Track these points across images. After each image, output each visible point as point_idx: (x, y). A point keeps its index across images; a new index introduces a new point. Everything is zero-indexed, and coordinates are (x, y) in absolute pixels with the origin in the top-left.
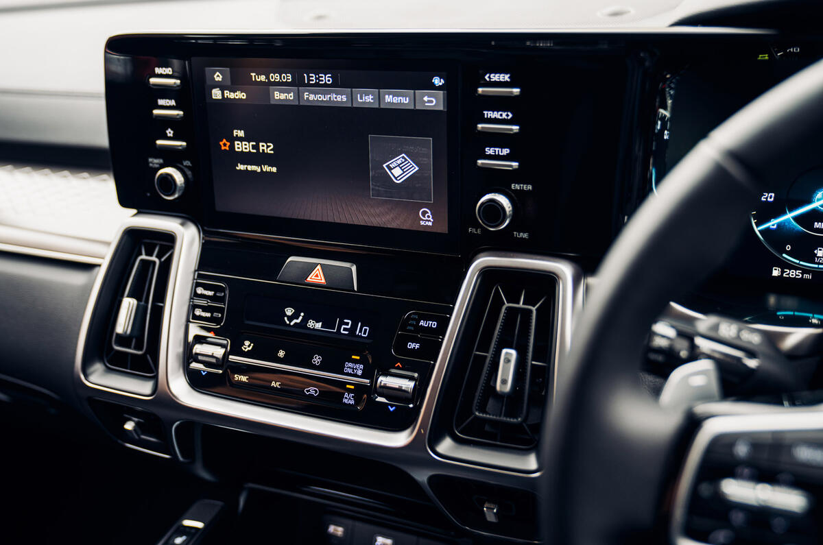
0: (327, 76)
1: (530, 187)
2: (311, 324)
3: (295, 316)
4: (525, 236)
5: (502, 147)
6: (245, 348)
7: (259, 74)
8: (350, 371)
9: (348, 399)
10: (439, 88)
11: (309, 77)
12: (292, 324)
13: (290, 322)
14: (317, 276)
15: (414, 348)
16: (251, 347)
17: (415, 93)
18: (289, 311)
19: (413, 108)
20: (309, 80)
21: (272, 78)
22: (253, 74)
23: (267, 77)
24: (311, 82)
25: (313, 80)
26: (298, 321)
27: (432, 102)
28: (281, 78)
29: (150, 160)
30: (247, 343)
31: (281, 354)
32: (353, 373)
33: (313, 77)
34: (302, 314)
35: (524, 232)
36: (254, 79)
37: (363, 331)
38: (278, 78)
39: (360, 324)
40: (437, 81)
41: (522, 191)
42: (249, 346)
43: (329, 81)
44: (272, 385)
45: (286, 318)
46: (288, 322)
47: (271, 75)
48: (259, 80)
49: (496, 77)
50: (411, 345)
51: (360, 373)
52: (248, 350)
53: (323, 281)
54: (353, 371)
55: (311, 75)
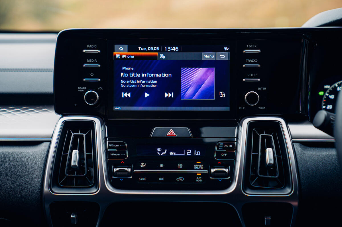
0: (176, 48)
1: (265, 88)
2: (171, 153)
3: (163, 151)
4: (264, 108)
5: (254, 73)
6: (142, 166)
7: (142, 47)
8: (197, 168)
9: (199, 180)
10: (227, 51)
11: (167, 48)
12: (162, 154)
13: (161, 154)
14: (171, 133)
15: (225, 155)
16: (145, 165)
17: (216, 53)
18: (159, 150)
19: (215, 59)
20: (167, 49)
21: (149, 49)
22: (140, 48)
23: (147, 49)
24: (168, 50)
25: (169, 50)
26: (165, 153)
27: (223, 57)
28: (153, 49)
29: (79, 88)
30: (142, 164)
31: (162, 166)
32: (199, 169)
33: (169, 48)
34: (166, 150)
35: (263, 107)
36: (140, 50)
37: (197, 153)
38: (152, 49)
39: (195, 151)
40: (226, 49)
41: (262, 90)
42: (144, 165)
43: (177, 49)
44: (159, 179)
45: (158, 153)
46: (160, 154)
47: (149, 48)
48: (143, 50)
49: (251, 46)
50: (223, 155)
51: (202, 168)
52: (144, 167)
53: (175, 135)
54: (199, 168)
55: (168, 47)
